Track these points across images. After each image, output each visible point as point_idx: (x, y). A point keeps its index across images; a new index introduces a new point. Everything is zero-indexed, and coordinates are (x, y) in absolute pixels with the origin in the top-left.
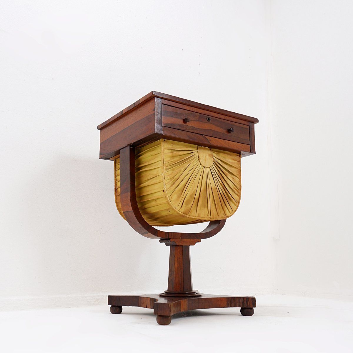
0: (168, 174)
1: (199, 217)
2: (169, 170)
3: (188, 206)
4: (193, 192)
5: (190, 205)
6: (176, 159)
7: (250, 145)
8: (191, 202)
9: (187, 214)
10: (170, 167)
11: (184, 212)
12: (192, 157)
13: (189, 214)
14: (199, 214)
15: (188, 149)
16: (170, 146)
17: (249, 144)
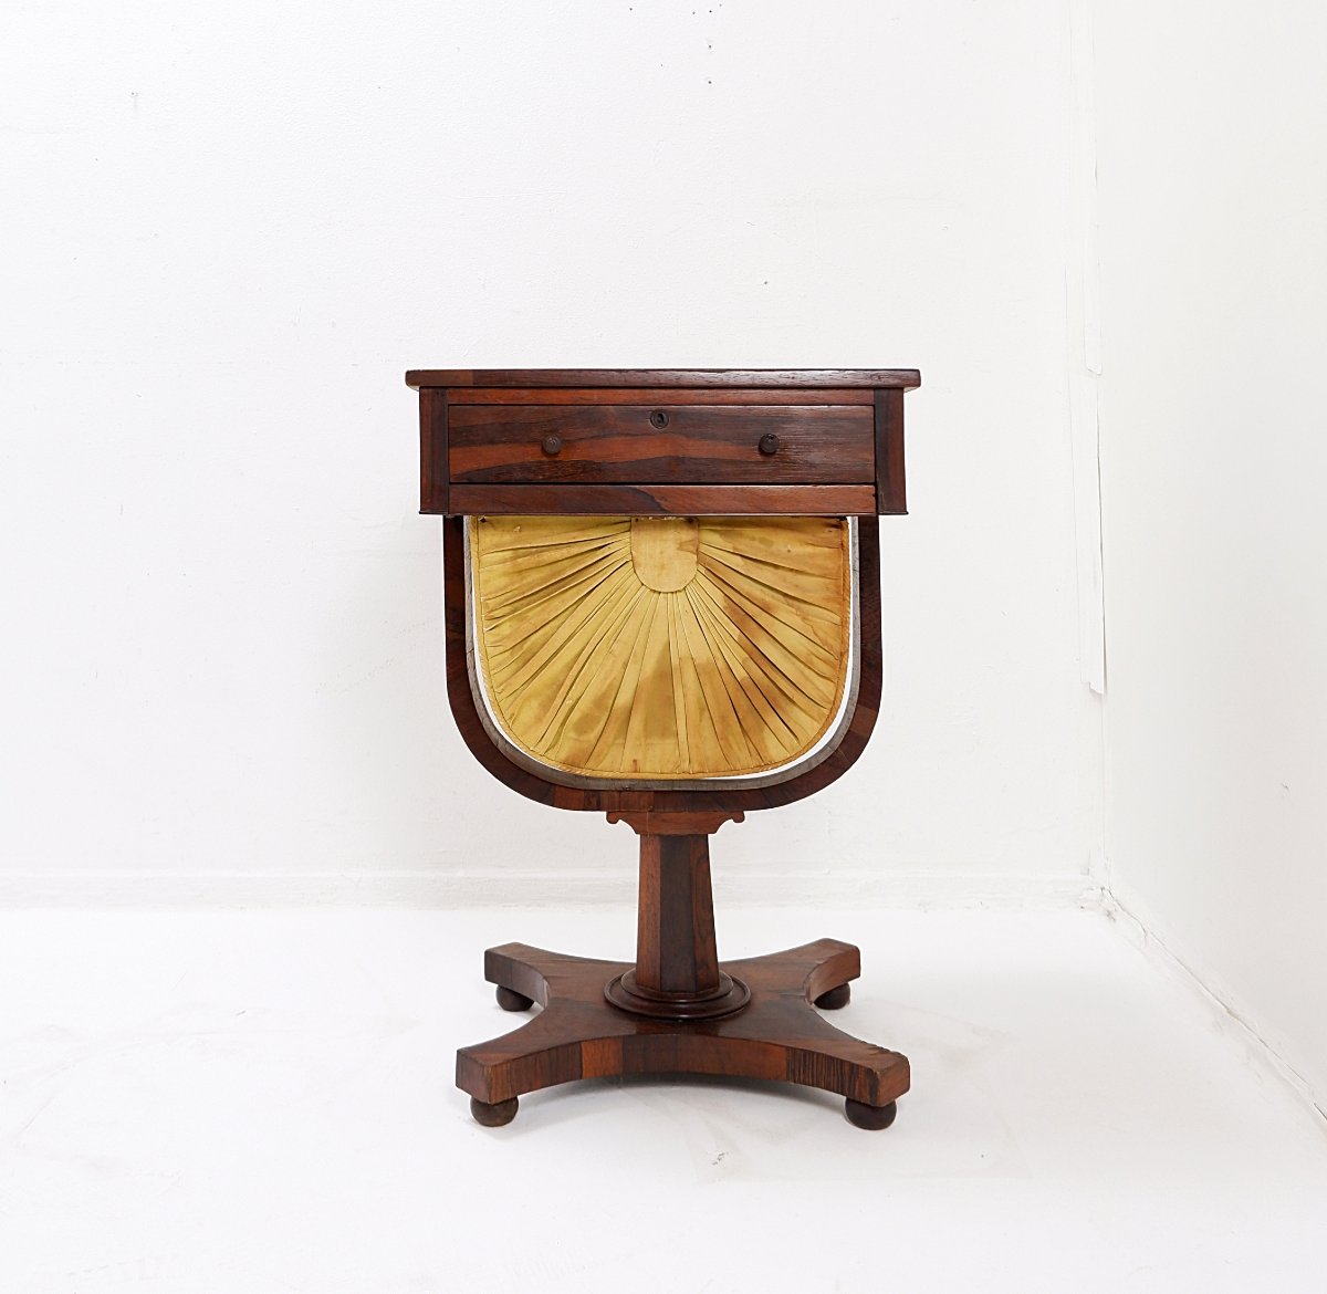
0: (498, 635)
1: (635, 771)
2: (503, 620)
3: (584, 738)
4: (605, 686)
5: (592, 736)
6: (535, 576)
7: (875, 484)
8: (598, 723)
9: (582, 765)
10: (508, 609)
11: (567, 759)
12: (600, 563)
13: (588, 765)
14: (635, 761)
15: (584, 536)
16: (507, 537)
17: (873, 481)
